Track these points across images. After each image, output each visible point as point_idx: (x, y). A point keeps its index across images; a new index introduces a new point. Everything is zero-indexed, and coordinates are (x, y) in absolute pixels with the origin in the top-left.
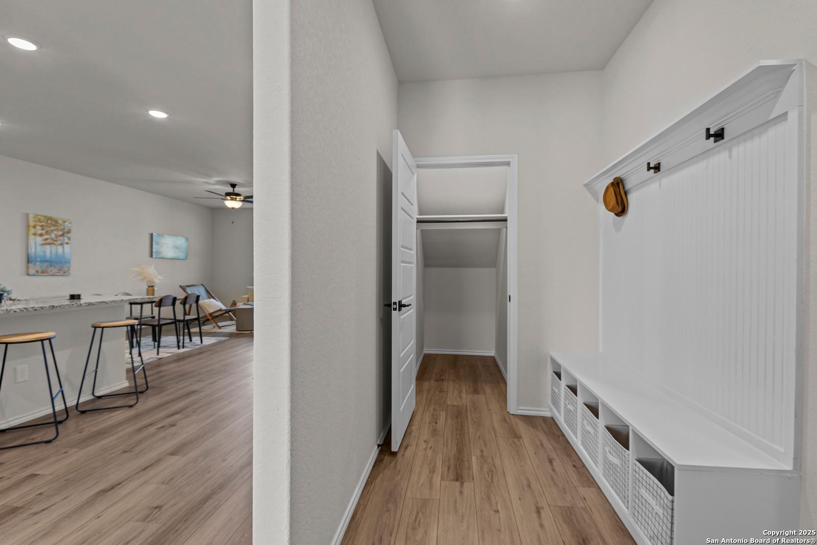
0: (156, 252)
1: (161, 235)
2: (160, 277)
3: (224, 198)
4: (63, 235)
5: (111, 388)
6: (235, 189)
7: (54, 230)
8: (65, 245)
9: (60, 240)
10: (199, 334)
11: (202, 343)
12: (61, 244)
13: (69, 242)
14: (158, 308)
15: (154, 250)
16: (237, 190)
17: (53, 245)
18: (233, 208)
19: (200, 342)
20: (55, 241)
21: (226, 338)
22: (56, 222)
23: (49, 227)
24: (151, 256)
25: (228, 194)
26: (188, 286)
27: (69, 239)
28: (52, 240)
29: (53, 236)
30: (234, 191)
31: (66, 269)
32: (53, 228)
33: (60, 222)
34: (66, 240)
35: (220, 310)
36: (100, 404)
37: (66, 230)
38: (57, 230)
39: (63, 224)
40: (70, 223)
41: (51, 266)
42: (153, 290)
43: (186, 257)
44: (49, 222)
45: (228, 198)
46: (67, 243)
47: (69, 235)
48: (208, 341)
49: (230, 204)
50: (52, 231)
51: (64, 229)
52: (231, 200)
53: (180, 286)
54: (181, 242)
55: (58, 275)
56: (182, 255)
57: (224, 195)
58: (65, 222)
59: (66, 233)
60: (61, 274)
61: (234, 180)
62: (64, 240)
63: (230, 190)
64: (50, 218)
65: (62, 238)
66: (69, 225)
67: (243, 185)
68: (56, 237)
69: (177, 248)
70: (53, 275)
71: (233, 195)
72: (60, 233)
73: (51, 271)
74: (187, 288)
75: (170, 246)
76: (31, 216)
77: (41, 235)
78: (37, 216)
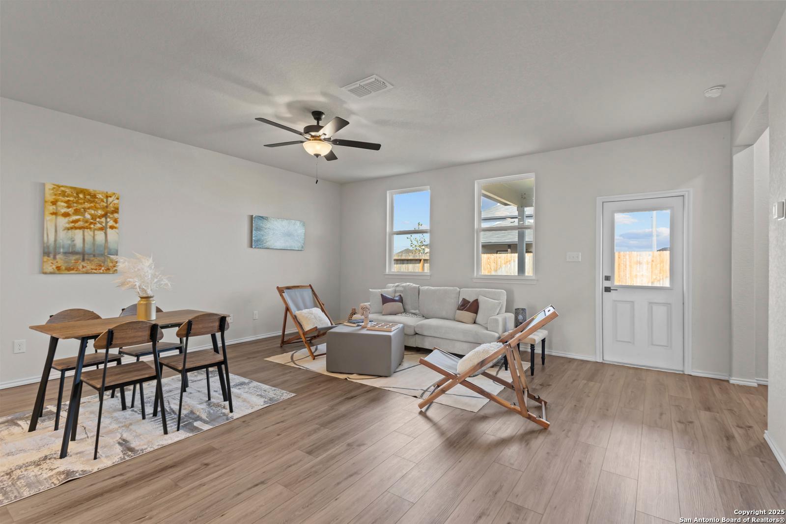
0: (259, 240)
1: (265, 218)
4: (105, 216)
7: (89, 208)
8: (109, 231)
9: (100, 223)
12: (101, 229)
13: (116, 226)
15: (256, 238)
17: (87, 231)
20: (91, 223)
22: (93, 196)
23: (81, 204)
24: (250, 245)
25: (307, 129)
26: (288, 288)
27: (116, 221)
28: (87, 222)
29: (88, 216)
30: (318, 124)
31: (111, 264)
32: (87, 205)
33: (100, 196)
34: (111, 223)
37: (111, 208)
38: (96, 208)
39: (105, 200)
40: (118, 199)
41: (83, 260)
43: (302, 247)
44: (81, 196)
45: (309, 136)
46: (112, 227)
47: (116, 215)
49: (312, 148)
50: (85, 209)
51: (107, 207)
53: (277, 288)
54: (298, 229)
55: (95, 273)
56: (296, 245)
58: (107, 197)
59: (111, 212)
60: (101, 271)
62: (107, 222)
64: (82, 191)
65: (103, 220)
66: (116, 201)
68: (93, 219)
69: (289, 235)
70: (87, 273)
72: (100, 212)
73: (83, 267)
74: (286, 290)
75: (279, 233)
76: (49, 187)
77: (66, 215)
78: (59, 187)
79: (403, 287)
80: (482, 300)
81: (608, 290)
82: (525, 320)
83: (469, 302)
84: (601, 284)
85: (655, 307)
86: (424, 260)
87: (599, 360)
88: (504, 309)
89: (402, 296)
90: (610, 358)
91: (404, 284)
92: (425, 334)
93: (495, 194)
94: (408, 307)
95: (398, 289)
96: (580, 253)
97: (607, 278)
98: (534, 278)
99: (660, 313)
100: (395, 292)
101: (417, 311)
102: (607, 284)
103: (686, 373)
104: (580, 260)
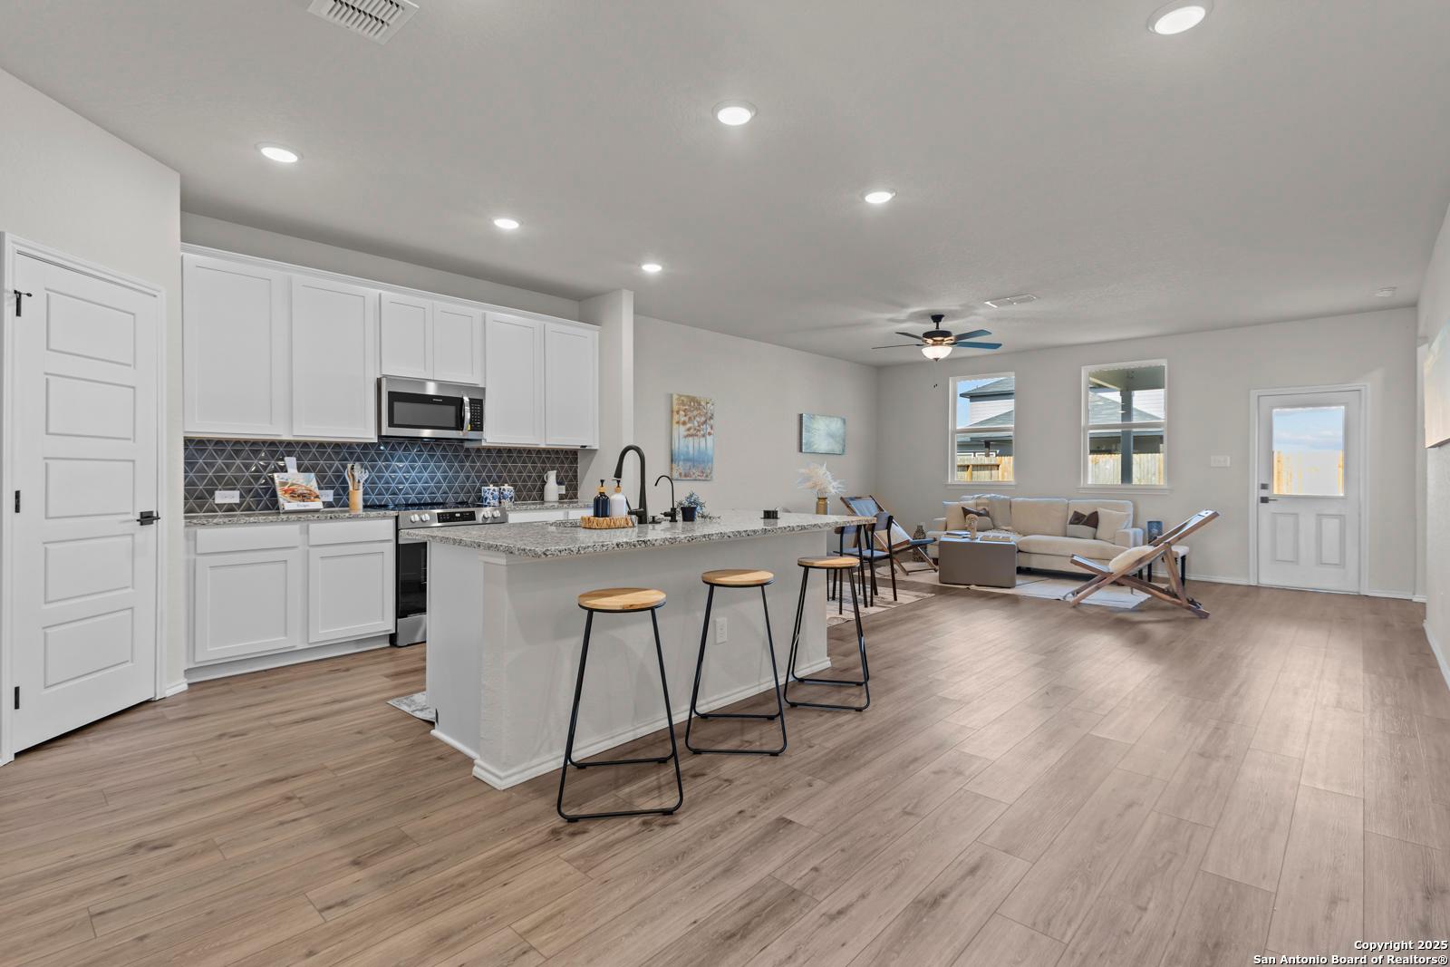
0: (806, 444)
1: (812, 417)
2: (834, 484)
3: (920, 342)
4: (705, 422)
5: (810, 667)
6: (940, 324)
7: (697, 416)
8: (708, 437)
9: (703, 430)
10: (891, 583)
11: (896, 599)
12: (704, 436)
13: (712, 432)
14: (839, 535)
15: (804, 441)
16: (943, 326)
17: (696, 438)
18: (936, 359)
19: (892, 598)
20: (698, 430)
21: (930, 595)
22: (699, 404)
23: (692, 411)
24: (801, 450)
25: (928, 335)
26: (852, 499)
27: (712, 427)
28: (695, 429)
29: (696, 424)
30: (937, 327)
31: (708, 471)
32: (695, 413)
33: (703, 403)
34: (709, 430)
35: (907, 542)
36: (800, 695)
37: (709, 415)
38: (700, 415)
39: (706, 407)
40: (713, 405)
41: (694, 467)
42: (826, 505)
43: (843, 451)
44: (692, 404)
45: (930, 341)
46: (710, 434)
47: (712, 421)
48: (906, 597)
49: (933, 352)
50: (695, 417)
51: (706, 413)
52: (933, 345)
53: (842, 498)
54: (836, 425)
55: (700, 480)
56: (837, 449)
57: (921, 336)
58: (707, 403)
59: (709, 419)
60: (703, 478)
61: (938, 307)
62: (706, 429)
63: (932, 326)
64: (693, 399)
65: (704, 426)
66: (712, 408)
67: (954, 315)
68: (699, 426)
69: (831, 435)
70: (695, 479)
71: (937, 335)
72: (703, 419)
73: (694, 474)
74: (851, 502)
75: (823, 433)
76: (675, 397)
77: (684, 423)
78: (681, 396)
79: (987, 498)
80: (1101, 511)
81: (1264, 500)
82: (1160, 534)
83: (1085, 516)
84: (1257, 493)
85: (1325, 521)
86: (973, 466)
87: (1253, 583)
88: (1131, 525)
89: (987, 509)
90: (1265, 580)
91: (988, 496)
92: (1033, 550)
93: (1106, 382)
94: (998, 523)
95: (979, 501)
96: (1229, 458)
97: (1264, 487)
98: (1166, 487)
99: (1331, 526)
100: (977, 505)
101: (1010, 528)
102: (1264, 493)
103: (1362, 594)
104: (1228, 464)
